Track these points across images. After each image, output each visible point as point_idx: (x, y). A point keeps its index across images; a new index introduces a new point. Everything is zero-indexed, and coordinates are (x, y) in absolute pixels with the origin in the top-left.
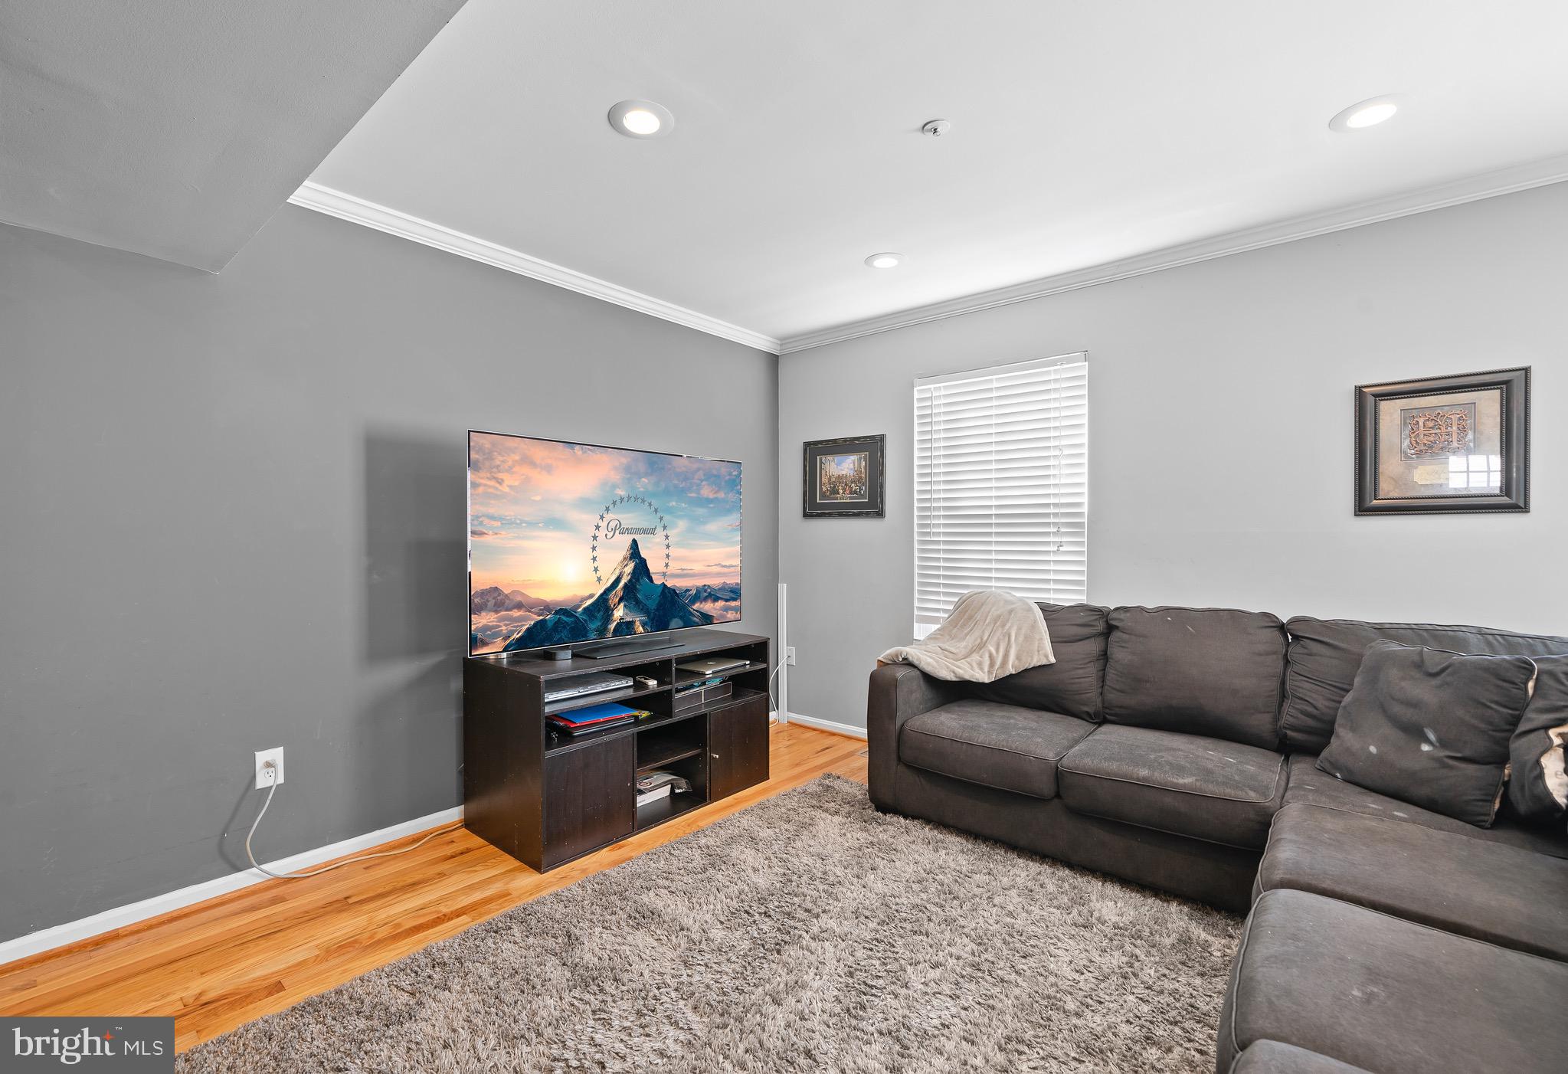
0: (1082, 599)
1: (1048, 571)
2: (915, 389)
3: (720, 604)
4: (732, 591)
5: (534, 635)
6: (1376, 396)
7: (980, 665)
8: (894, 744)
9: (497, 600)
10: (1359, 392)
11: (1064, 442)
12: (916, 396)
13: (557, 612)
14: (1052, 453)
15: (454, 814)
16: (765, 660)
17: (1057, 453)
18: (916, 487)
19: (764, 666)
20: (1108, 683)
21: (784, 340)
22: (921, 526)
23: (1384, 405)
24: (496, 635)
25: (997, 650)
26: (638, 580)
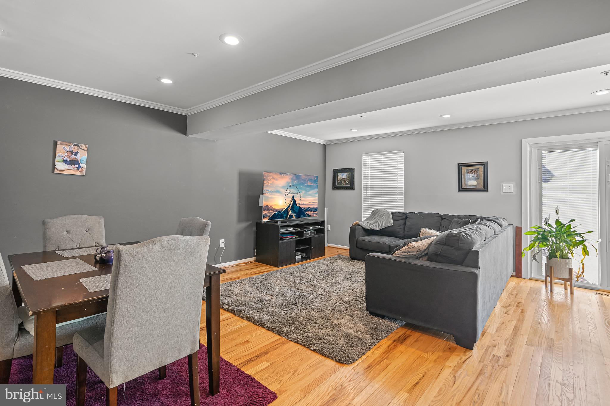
0: (403, 211)
1: (395, 204)
2: (363, 157)
3: (312, 212)
4: (315, 209)
5: (274, 217)
6: (461, 166)
7: (376, 226)
8: (355, 243)
9: (267, 208)
10: (459, 165)
11: (399, 172)
12: (363, 158)
13: (278, 212)
14: (396, 175)
15: (253, 259)
16: (324, 226)
17: (397, 175)
18: (363, 182)
19: (324, 227)
20: (405, 230)
21: (327, 141)
22: (364, 192)
23: (463, 168)
24: (267, 216)
25: (380, 223)
26: (294, 205)
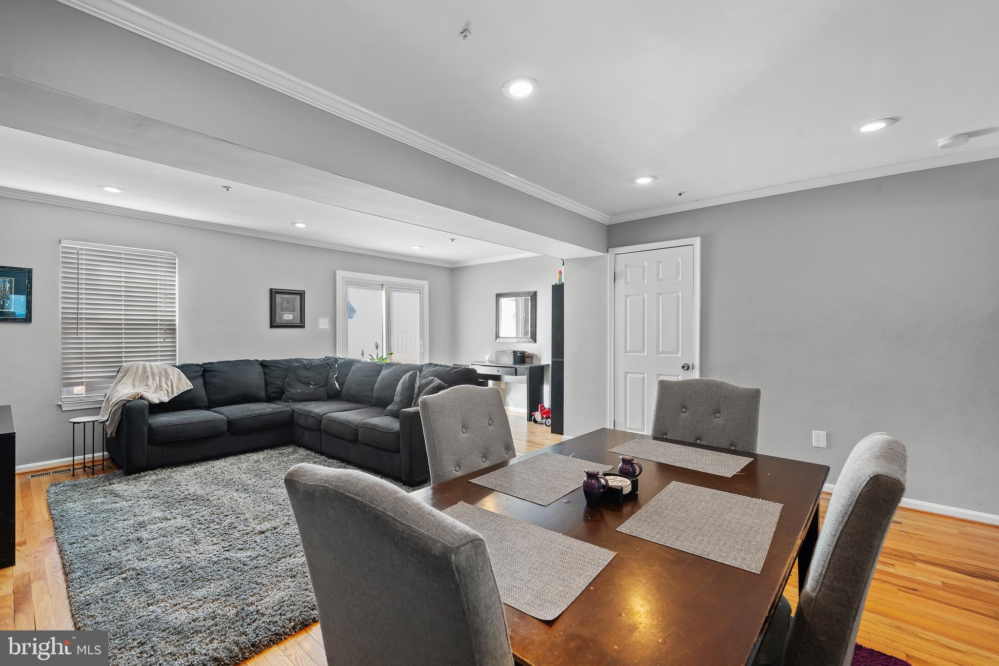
1: (157, 351)
10: (271, 290)
14: (159, 296)
